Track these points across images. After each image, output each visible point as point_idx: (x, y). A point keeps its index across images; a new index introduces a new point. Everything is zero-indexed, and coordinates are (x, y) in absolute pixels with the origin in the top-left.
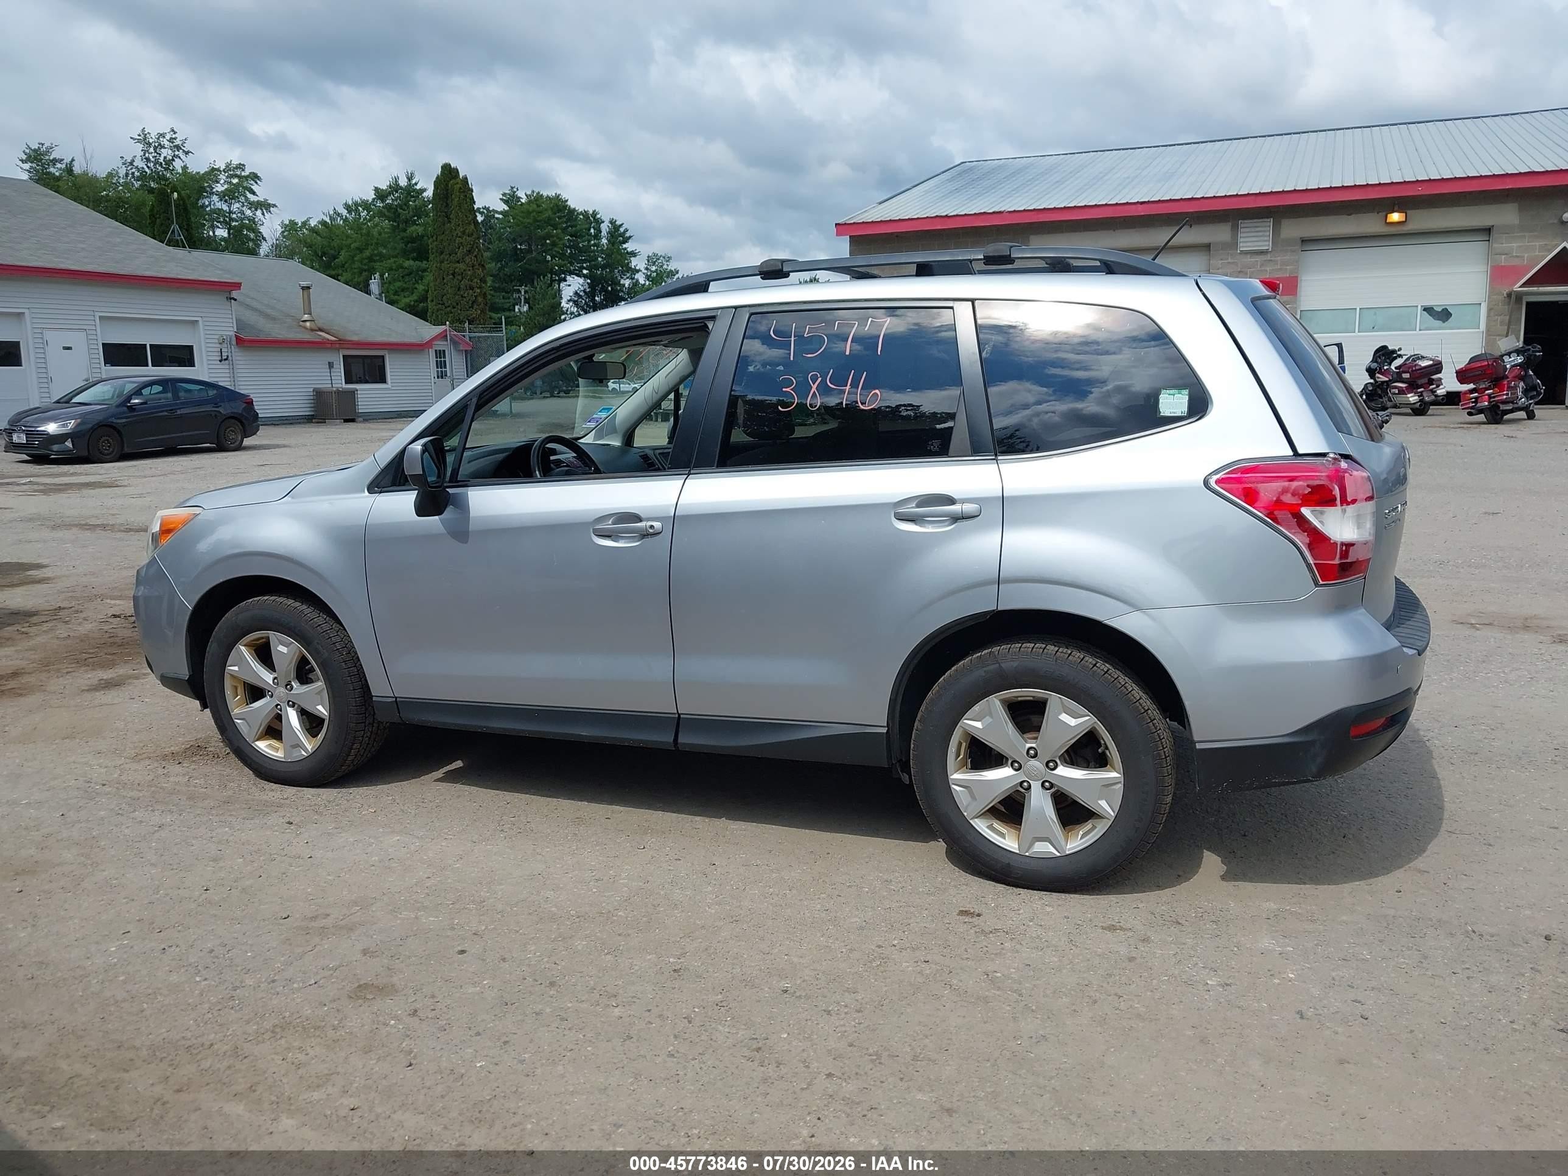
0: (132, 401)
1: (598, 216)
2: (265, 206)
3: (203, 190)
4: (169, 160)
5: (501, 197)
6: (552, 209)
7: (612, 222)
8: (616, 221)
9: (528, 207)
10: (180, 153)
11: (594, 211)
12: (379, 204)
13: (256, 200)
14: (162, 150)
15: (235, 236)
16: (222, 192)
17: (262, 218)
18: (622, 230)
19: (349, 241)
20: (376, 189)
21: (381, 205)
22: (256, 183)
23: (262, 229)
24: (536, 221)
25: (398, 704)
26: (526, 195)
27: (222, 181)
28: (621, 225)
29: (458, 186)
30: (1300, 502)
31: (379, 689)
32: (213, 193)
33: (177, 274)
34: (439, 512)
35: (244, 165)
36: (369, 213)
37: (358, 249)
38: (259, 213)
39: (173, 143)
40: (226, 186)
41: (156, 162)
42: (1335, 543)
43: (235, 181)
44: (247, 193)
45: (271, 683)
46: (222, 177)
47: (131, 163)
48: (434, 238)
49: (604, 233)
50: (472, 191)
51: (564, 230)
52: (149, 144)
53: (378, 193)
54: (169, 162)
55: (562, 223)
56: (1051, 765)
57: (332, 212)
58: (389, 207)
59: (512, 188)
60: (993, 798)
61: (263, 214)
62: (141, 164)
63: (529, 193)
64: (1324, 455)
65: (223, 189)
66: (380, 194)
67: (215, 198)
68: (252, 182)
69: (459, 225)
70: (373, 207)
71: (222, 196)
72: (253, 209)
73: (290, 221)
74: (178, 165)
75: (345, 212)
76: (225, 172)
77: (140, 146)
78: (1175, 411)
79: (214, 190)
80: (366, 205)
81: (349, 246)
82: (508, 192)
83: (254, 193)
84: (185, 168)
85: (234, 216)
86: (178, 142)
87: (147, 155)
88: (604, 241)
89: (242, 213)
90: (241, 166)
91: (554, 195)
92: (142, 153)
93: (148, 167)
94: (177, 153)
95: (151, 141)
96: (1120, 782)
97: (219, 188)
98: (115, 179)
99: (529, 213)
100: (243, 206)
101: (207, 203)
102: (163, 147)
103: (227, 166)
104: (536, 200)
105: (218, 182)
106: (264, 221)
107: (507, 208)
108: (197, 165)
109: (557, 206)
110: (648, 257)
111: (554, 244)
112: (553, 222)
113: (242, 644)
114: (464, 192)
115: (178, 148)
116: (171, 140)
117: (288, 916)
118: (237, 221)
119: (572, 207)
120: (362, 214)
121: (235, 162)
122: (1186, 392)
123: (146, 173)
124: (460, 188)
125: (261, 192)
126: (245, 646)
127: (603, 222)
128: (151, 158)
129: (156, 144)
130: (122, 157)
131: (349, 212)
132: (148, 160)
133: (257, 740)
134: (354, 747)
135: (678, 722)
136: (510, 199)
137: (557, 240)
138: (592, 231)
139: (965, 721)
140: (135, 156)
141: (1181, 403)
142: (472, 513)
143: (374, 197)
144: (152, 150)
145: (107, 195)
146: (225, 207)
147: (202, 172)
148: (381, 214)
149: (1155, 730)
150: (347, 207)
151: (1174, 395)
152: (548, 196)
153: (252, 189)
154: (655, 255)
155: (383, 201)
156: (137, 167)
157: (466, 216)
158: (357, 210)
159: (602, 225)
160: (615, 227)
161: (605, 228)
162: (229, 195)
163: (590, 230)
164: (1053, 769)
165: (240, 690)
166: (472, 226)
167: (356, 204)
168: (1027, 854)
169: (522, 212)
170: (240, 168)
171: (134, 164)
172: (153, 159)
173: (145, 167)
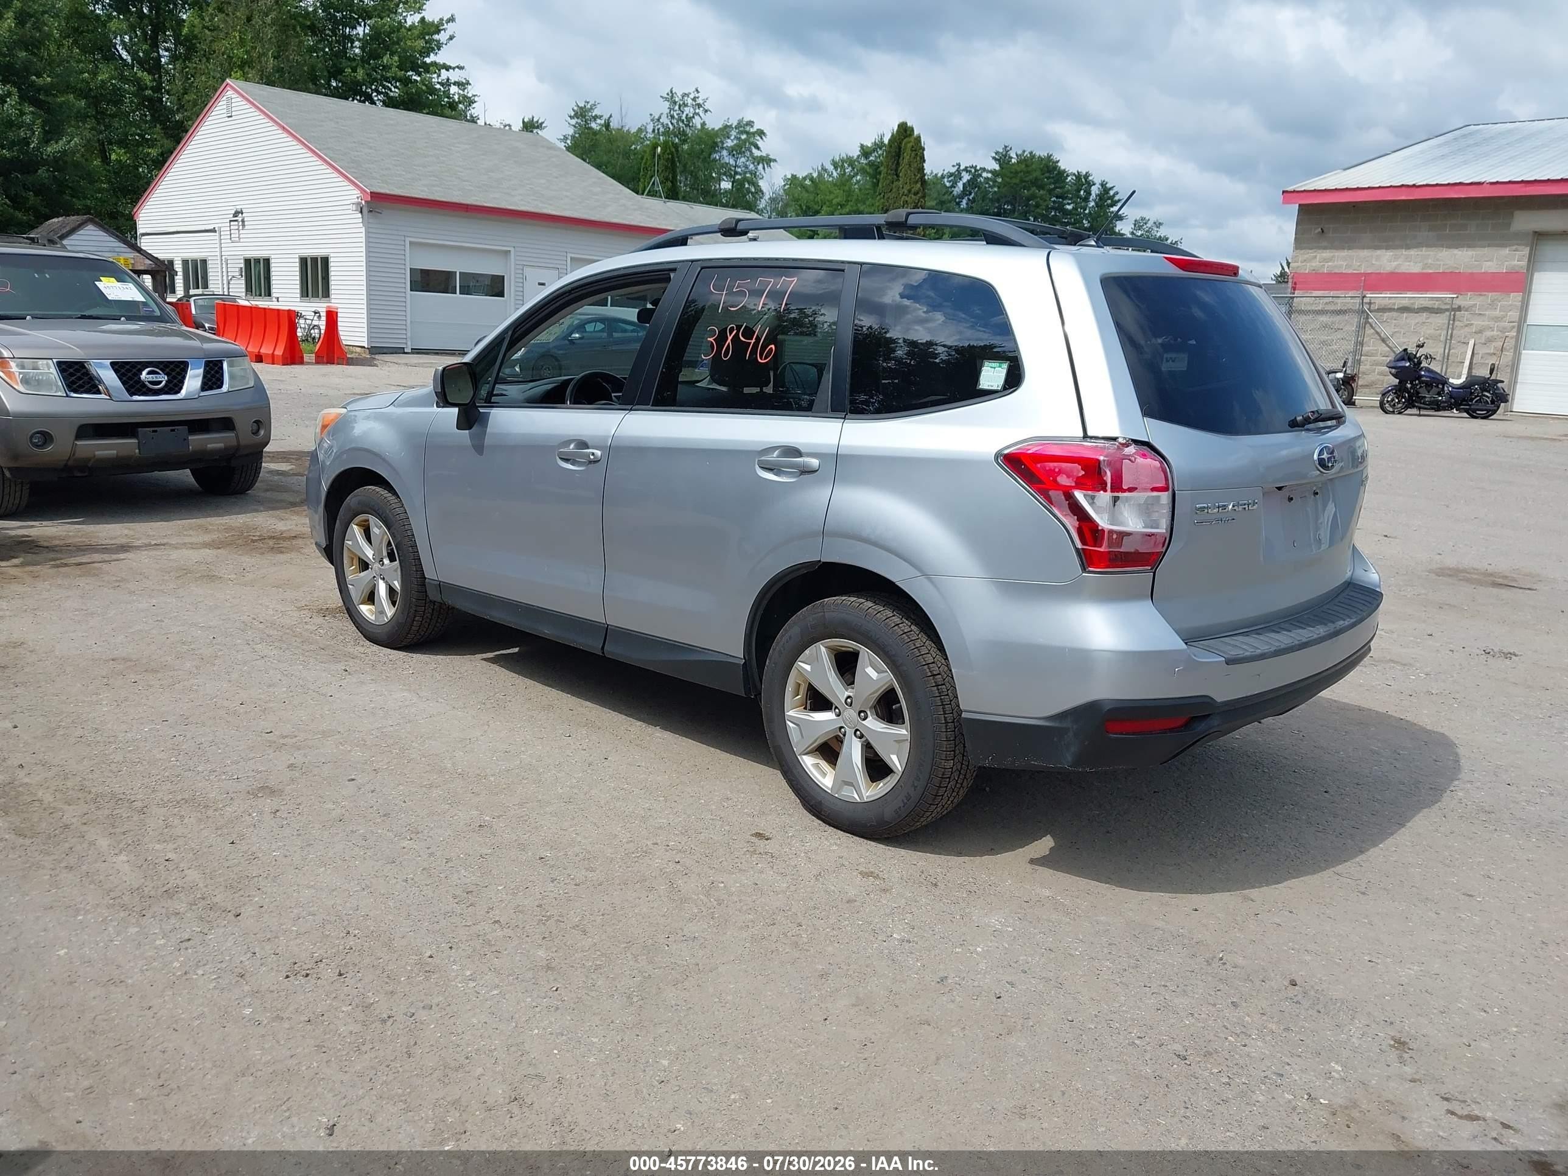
0: (573, 335)
1: (1090, 178)
2: (767, 161)
3: (715, 144)
4: (690, 118)
5: (994, 155)
6: (1042, 170)
7: (1103, 185)
8: (1107, 183)
9: (1016, 167)
10: (700, 111)
11: (1087, 173)
12: (863, 161)
13: (759, 155)
14: (686, 109)
15: (738, 190)
16: (731, 147)
17: (763, 172)
18: (1112, 193)
19: (832, 196)
20: (862, 146)
21: (865, 162)
22: (762, 138)
23: (761, 183)
24: (1022, 181)
25: (440, 586)
26: (1017, 155)
27: (732, 138)
28: (1111, 188)
29: (911, 144)
30: (1073, 484)
31: (429, 573)
32: (723, 148)
33: (640, 222)
34: (470, 428)
35: (753, 122)
36: (853, 169)
37: (838, 204)
38: (760, 167)
39: (695, 101)
40: (735, 142)
41: (680, 119)
42: (1103, 531)
43: (744, 137)
44: (753, 148)
45: (371, 558)
46: (733, 133)
47: (658, 120)
48: (882, 196)
49: (1093, 196)
50: (924, 149)
51: (1050, 191)
52: (675, 103)
53: (863, 149)
54: (689, 119)
55: (1050, 184)
56: (862, 714)
57: (820, 168)
58: (871, 164)
59: (1006, 147)
60: (815, 738)
61: (764, 168)
62: (665, 120)
63: (1019, 152)
64: (1115, 439)
65: (732, 144)
66: (865, 152)
67: (725, 153)
68: (758, 138)
69: (906, 183)
70: (856, 163)
71: (731, 151)
72: (756, 164)
73: (792, 175)
74: (697, 122)
75: (831, 168)
76: (736, 129)
77: (667, 104)
78: (992, 384)
79: (725, 145)
80: (851, 162)
81: (831, 201)
82: (1001, 151)
83: (758, 148)
84: (703, 124)
85: (739, 170)
86: (700, 101)
87: (672, 112)
88: (1092, 204)
89: (746, 167)
90: (750, 123)
91: (1046, 155)
92: (668, 110)
93: (672, 124)
94: (697, 111)
95: (677, 99)
96: (907, 740)
97: (729, 143)
98: (644, 134)
99: (1017, 173)
100: (747, 161)
101: (718, 158)
102: (686, 105)
103: (739, 124)
104: (1028, 162)
105: (729, 138)
106: (764, 175)
107: (997, 167)
108: (714, 123)
109: (1048, 167)
110: (1136, 221)
111: (1037, 206)
112: (1040, 182)
113: (356, 523)
114: (915, 150)
115: (699, 106)
116: (694, 99)
117: (271, 732)
118: (740, 174)
119: (1062, 168)
120: (847, 171)
121: (746, 120)
122: (1005, 366)
123: (669, 128)
124: (913, 147)
125: (766, 147)
126: (357, 525)
127: (1094, 184)
128: (675, 115)
129: (681, 102)
130: (651, 115)
131: (836, 168)
132: (672, 117)
133: (362, 604)
134: (417, 618)
135: (607, 632)
136: (1002, 158)
137: (1041, 201)
138: (1082, 192)
139: (799, 663)
140: (662, 114)
141: (999, 376)
142: (488, 430)
143: (860, 153)
144: (677, 108)
145: (635, 148)
146: (732, 162)
147: (716, 129)
148: (863, 171)
149: (937, 695)
150: (835, 165)
151: (995, 368)
152: (1039, 157)
153: (757, 145)
154: (1143, 219)
155: (866, 158)
156: (662, 124)
157: (915, 175)
158: (843, 166)
159: (1093, 188)
160: (1105, 189)
161: (1095, 190)
162: (736, 151)
163: (1080, 192)
164: (864, 720)
165: (356, 561)
166: (919, 185)
167: (843, 161)
168: (836, 795)
169: (1011, 172)
170: (750, 125)
171: (661, 120)
172: (676, 117)
173: (670, 124)
